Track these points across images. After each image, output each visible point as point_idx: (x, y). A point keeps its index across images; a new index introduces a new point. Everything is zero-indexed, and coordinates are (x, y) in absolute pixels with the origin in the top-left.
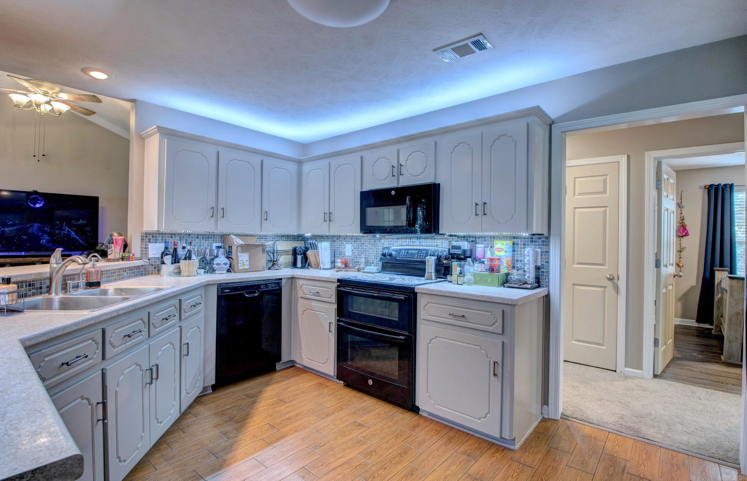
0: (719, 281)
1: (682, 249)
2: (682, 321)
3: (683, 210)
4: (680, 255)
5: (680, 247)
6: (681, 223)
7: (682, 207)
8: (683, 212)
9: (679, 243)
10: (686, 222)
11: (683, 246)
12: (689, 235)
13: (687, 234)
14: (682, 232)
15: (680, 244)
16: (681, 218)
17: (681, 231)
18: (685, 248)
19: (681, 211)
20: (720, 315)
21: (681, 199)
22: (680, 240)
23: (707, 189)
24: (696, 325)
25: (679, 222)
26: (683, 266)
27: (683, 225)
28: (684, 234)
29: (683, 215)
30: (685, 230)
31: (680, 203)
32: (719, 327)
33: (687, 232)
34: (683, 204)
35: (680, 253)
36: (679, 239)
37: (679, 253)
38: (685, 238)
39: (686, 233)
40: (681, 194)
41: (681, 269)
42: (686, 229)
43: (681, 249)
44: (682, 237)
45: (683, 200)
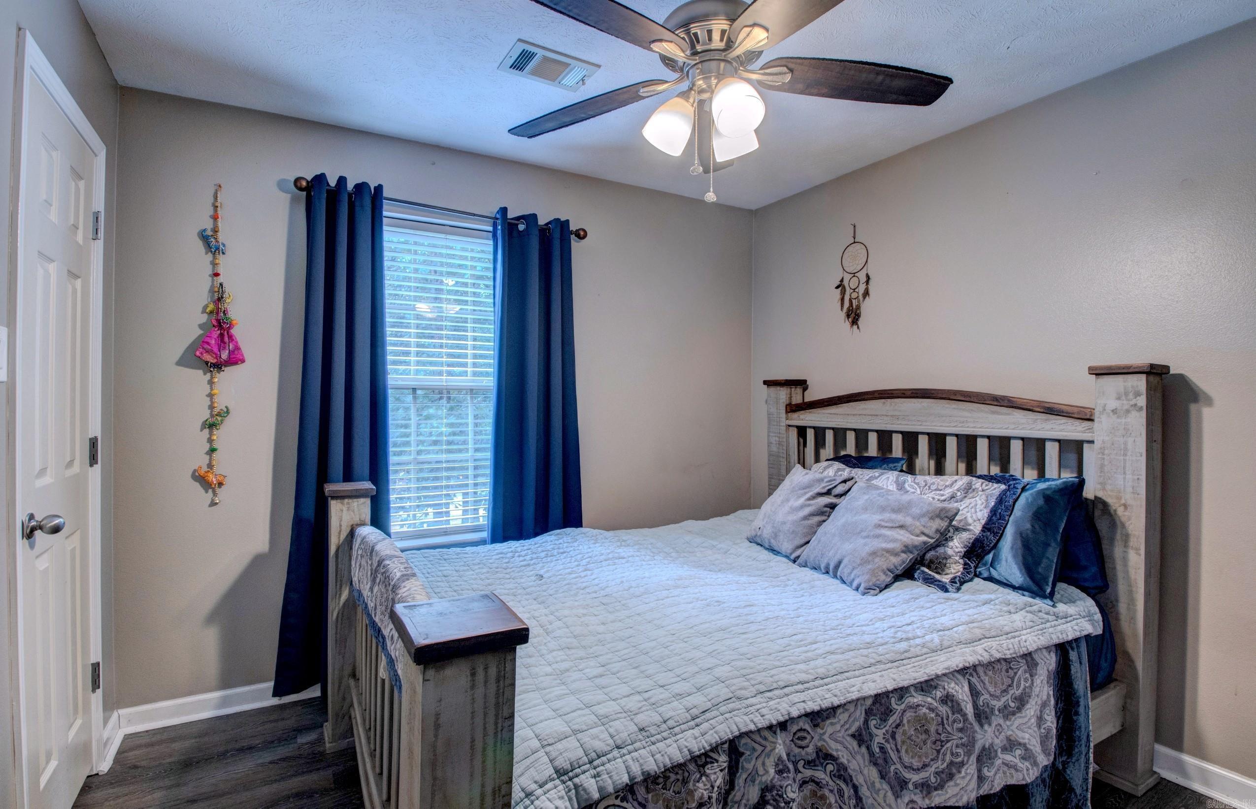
0: (343, 536)
1: (219, 414)
2: (224, 702)
3: (221, 259)
4: (210, 441)
5: (211, 407)
6: (211, 312)
7: (218, 249)
8: (220, 270)
9: (208, 391)
10: (236, 311)
11: (220, 406)
12: (243, 361)
13: (235, 359)
14: (216, 350)
15: (211, 396)
16: (212, 291)
17: (213, 342)
18: (228, 412)
19: (214, 264)
20: (348, 670)
21: (215, 218)
22: (211, 383)
23: (305, 193)
24: (276, 701)
25: (206, 307)
26: (220, 484)
27: (218, 321)
28: (225, 355)
29: (220, 279)
30: (226, 339)
31: (209, 233)
32: (346, 718)
33: (237, 348)
34: (221, 237)
35: (211, 434)
36: (209, 375)
37: (207, 431)
38: (229, 371)
39: (231, 353)
40: (216, 198)
41: (215, 494)
42: (231, 337)
43: (212, 416)
44: (218, 366)
45: (220, 224)
